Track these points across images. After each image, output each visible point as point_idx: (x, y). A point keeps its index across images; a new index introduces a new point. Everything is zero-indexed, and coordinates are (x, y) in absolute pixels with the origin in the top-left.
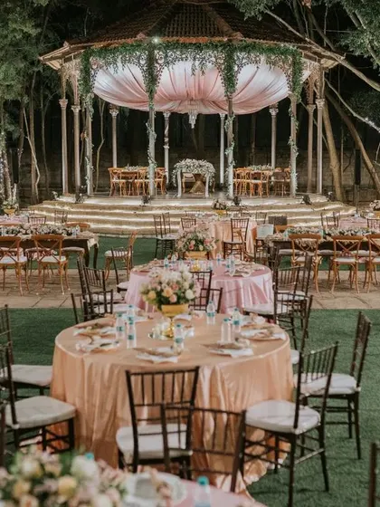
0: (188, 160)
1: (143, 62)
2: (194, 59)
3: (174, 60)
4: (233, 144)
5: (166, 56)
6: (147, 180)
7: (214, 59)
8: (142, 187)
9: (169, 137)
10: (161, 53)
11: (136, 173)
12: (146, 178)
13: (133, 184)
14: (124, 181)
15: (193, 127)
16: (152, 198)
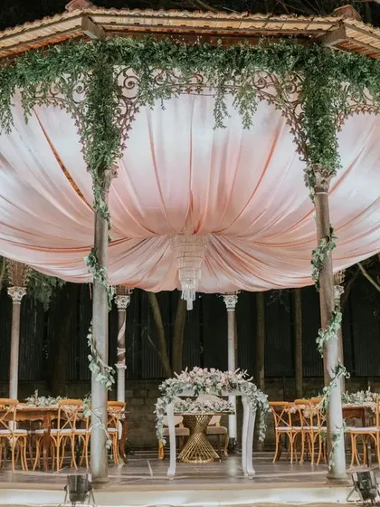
0: (198, 371)
1: (80, 97)
2: (222, 88)
3: (167, 91)
4: (339, 315)
5: (146, 77)
6: (81, 431)
7: (272, 90)
8: (68, 449)
9: (127, 345)
10: (130, 72)
11: (55, 412)
12: (80, 424)
13: (47, 441)
14: (24, 432)
15: (190, 307)
16: (97, 483)
